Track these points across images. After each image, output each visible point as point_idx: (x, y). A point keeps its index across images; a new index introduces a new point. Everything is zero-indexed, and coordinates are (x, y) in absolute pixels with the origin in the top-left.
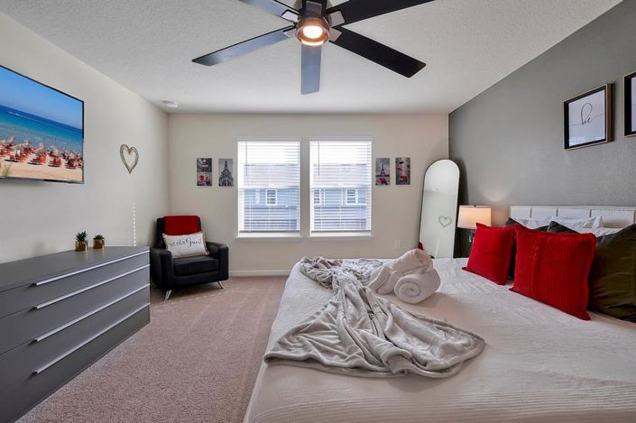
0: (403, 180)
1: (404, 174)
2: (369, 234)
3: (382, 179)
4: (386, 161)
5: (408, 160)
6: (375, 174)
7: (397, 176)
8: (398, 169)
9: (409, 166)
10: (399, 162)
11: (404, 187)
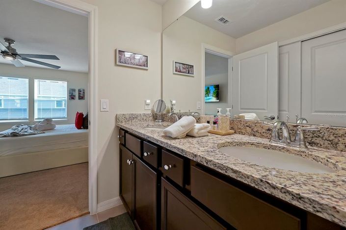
0: (81, 98)
1: (82, 95)
2: (66, 119)
3: (72, 97)
4: (74, 90)
5: (84, 90)
6: (69, 95)
7: (79, 96)
8: (79, 94)
9: (84, 93)
10: (80, 91)
11: (82, 101)
